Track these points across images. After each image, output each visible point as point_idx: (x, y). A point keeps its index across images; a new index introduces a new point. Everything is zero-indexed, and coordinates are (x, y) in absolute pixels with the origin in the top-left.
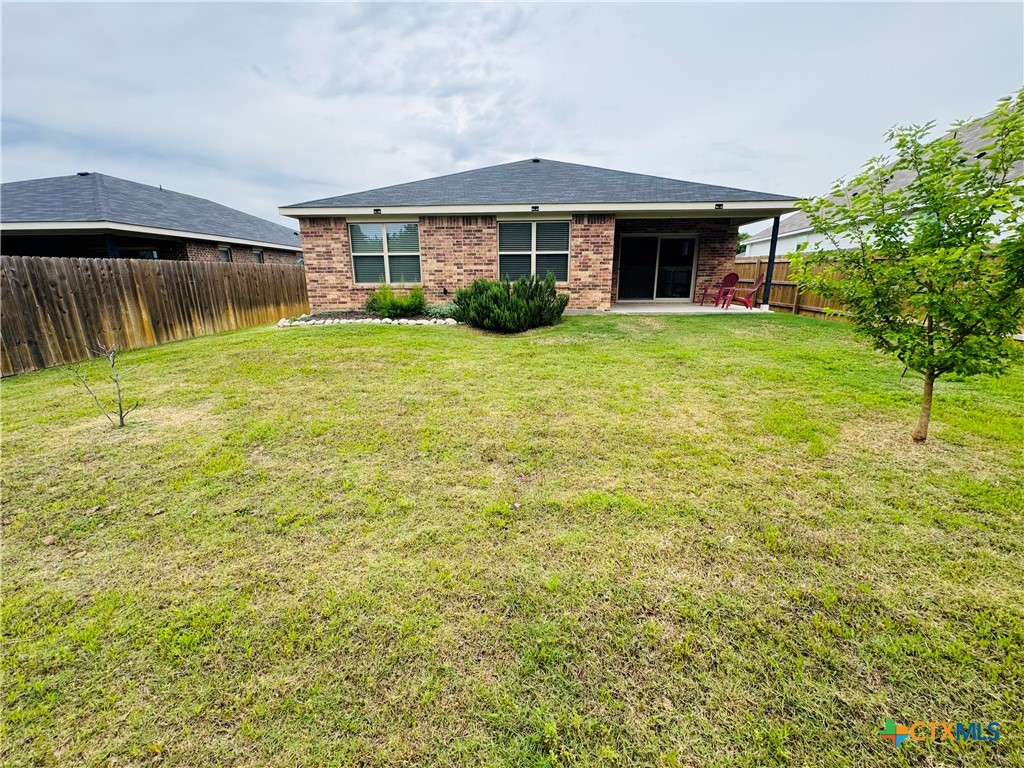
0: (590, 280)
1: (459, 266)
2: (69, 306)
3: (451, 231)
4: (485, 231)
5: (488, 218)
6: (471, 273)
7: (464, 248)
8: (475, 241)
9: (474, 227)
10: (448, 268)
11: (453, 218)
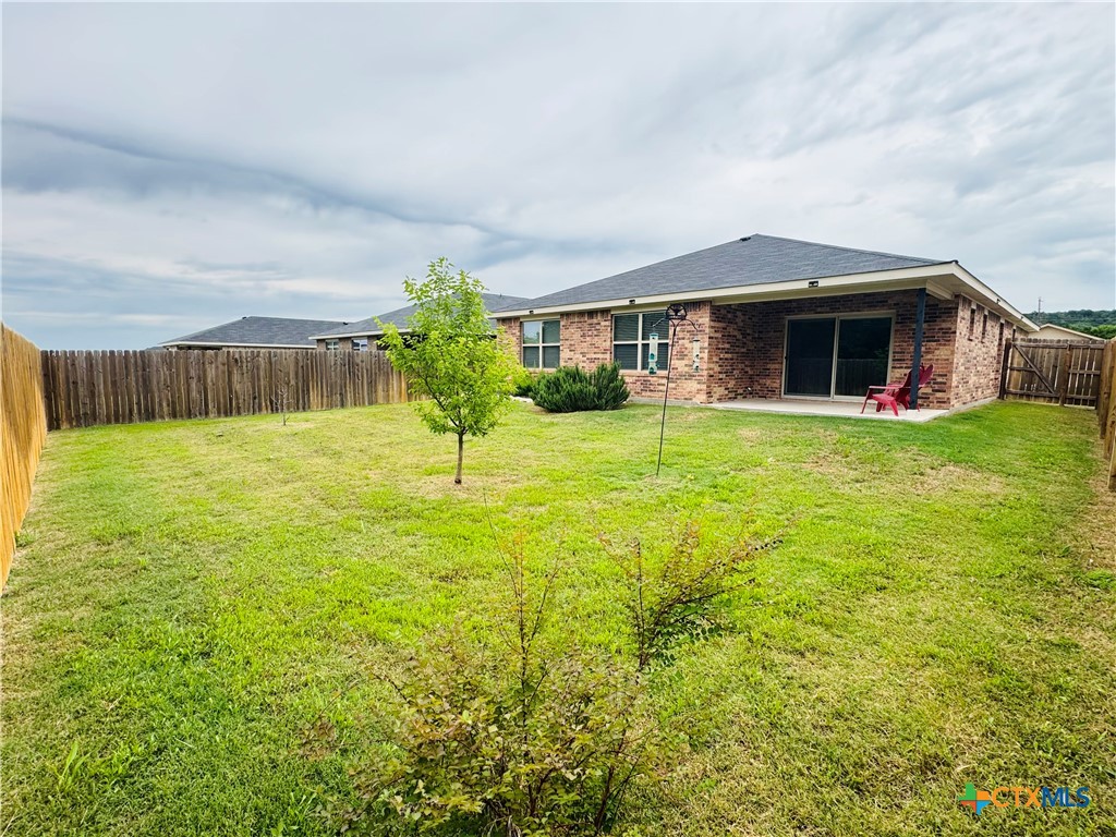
0: (686, 369)
1: (583, 354)
2: (362, 376)
3: (580, 325)
4: (603, 323)
5: (605, 311)
6: (592, 361)
7: (588, 339)
8: (595, 333)
9: (595, 321)
10: (577, 356)
11: (581, 313)
